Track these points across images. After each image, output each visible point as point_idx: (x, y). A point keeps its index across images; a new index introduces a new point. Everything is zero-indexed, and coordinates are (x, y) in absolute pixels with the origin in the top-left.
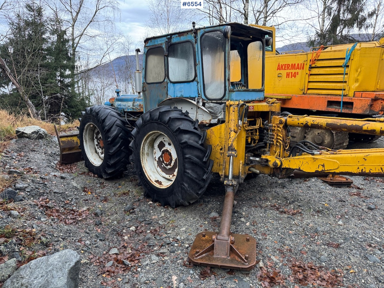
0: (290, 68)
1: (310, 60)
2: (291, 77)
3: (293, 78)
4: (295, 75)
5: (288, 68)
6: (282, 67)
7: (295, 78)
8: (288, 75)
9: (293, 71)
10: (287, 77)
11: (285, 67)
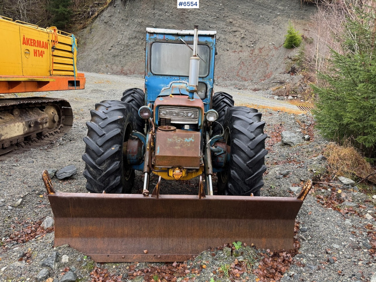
0: (36, 44)
1: (52, 40)
2: (39, 56)
3: (41, 57)
4: (41, 54)
5: (34, 45)
6: (28, 41)
7: (42, 57)
8: (35, 52)
9: (40, 49)
10: (35, 56)
11: (31, 43)
